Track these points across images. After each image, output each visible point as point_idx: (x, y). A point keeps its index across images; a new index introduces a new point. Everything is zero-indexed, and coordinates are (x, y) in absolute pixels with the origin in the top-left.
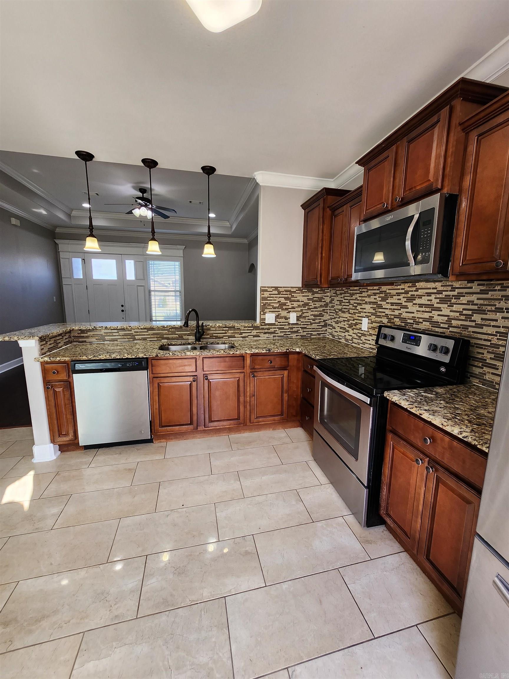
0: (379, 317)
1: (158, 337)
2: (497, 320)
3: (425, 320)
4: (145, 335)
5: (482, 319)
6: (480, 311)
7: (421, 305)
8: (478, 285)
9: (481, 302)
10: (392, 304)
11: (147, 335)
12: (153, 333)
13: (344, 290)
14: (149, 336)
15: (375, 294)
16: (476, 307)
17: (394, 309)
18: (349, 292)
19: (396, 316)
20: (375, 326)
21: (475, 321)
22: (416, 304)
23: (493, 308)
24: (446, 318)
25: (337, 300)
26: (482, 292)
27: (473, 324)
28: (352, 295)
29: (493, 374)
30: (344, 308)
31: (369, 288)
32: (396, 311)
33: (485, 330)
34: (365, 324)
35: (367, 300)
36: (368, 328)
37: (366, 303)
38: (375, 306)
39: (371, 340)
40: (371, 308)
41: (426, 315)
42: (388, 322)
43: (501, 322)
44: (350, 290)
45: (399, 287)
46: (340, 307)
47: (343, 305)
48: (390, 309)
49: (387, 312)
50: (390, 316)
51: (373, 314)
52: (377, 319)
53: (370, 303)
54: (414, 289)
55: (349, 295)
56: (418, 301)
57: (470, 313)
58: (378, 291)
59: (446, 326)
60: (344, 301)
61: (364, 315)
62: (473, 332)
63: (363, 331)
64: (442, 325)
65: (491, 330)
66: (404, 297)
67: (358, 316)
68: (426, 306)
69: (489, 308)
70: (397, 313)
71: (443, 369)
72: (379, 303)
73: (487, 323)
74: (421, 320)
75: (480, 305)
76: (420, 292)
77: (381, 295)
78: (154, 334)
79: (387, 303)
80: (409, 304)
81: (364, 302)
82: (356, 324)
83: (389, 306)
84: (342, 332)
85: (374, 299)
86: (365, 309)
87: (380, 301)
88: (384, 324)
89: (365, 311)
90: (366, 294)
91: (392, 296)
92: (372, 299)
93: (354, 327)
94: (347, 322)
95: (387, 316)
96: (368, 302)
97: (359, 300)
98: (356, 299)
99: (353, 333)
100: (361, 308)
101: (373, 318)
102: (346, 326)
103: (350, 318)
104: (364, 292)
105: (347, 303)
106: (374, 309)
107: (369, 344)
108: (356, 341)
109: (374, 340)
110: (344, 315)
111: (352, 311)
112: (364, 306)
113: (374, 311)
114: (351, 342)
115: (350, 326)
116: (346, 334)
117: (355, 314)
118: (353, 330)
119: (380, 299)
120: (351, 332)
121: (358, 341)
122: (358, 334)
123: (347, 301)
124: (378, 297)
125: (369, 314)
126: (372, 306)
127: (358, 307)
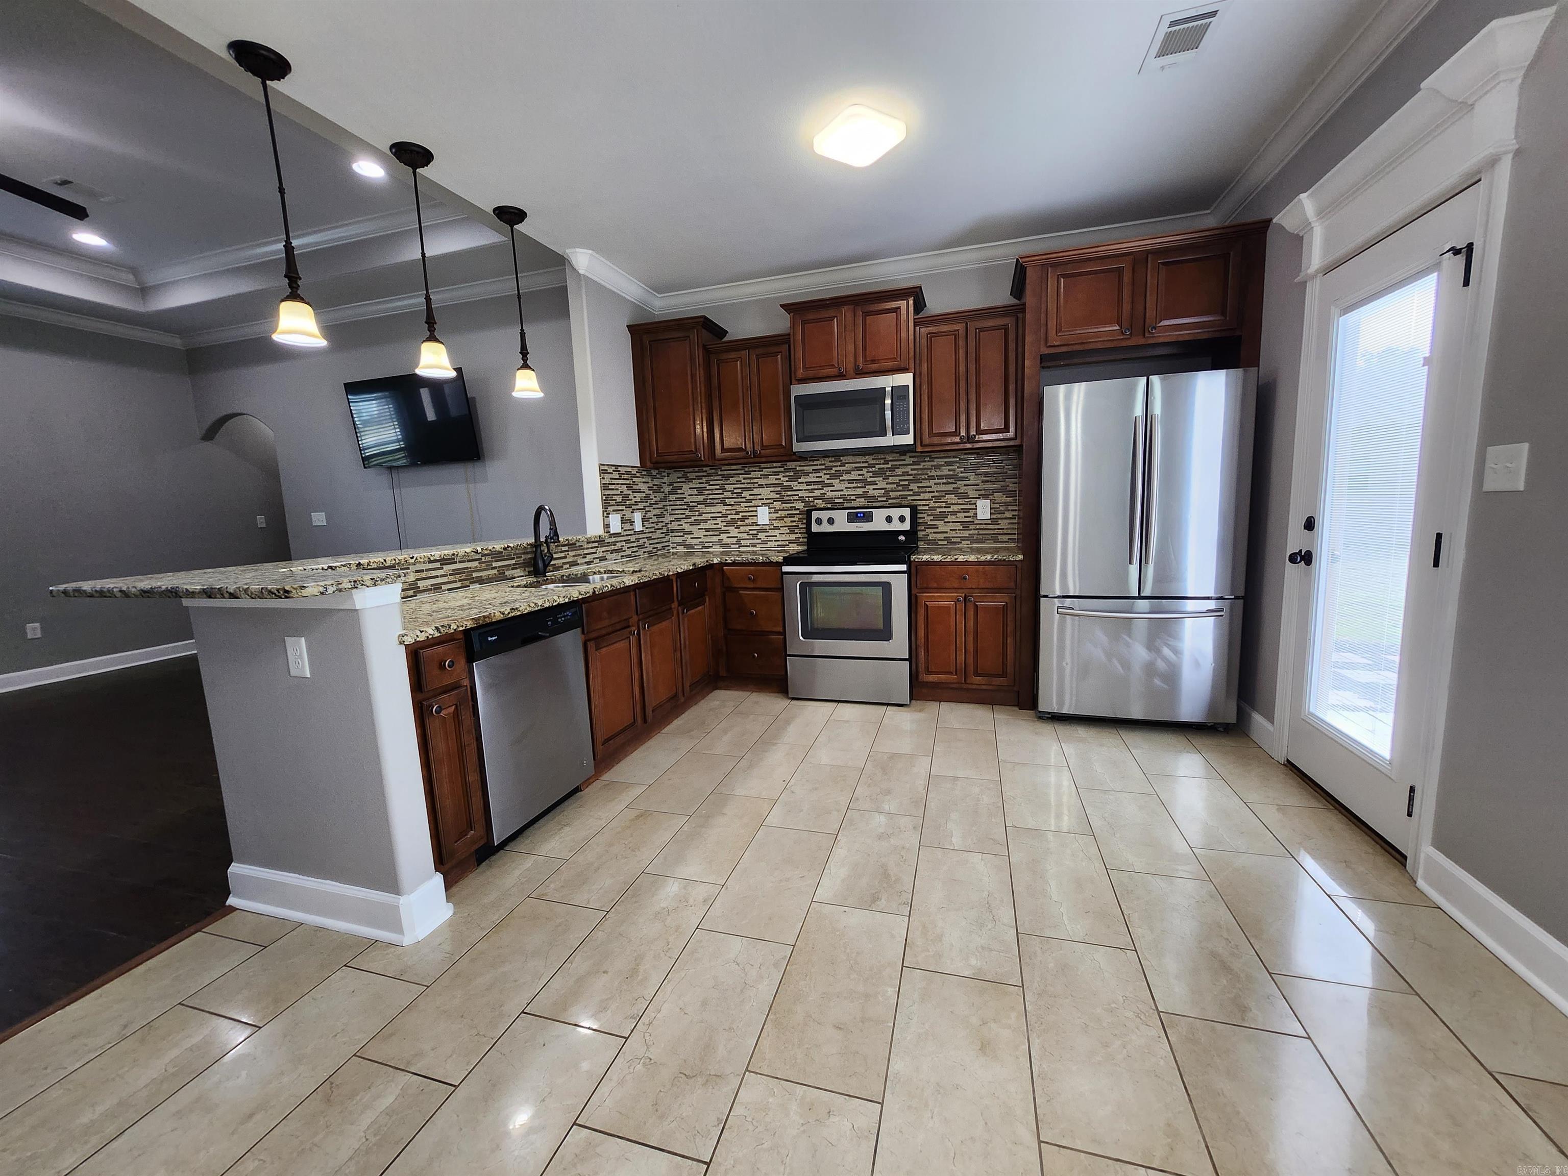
0: (789, 502)
1: (463, 578)
2: (931, 487)
3: (858, 496)
4: (437, 577)
5: (918, 487)
6: (916, 480)
7: (850, 481)
8: (910, 457)
9: (915, 472)
10: (808, 483)
11: (442, 576)
12: (453, 570)
13: (706, 471)
14: (445, 579)
15: (777, 474)
16: (911, 477)
17: (811, 489)
18: (720, 473)
19: (816, 498)
20: (783, 515)
21: (912, 490)
22: (844, 480)
23: (926, 477)
24: (883, 491)
25: (690, 488)
26: (914, 463)
27: (911, 493)
28: (727, 477)
29: (934, 533)
30: (710, 499)
31: (763, 465)
32: (815, 491)
33: (922, 496)
34: (763, 516)
35: (761, 482)
36: (770, 520)
37: (761, 486)
38: (779, 489)
39: (778, 535)
40: (771, 492)
41: (860, 491)
43: (934, 488)
44: (721, 471)
45: (815, 463)
46: (700, 498)
47: (707, 494)
48: (805, 490)
49: (801, 494)
50: (807, 499)
51: (775, 500)
53: (768, 485)
54: (839, 463)
55: (720, 477)
56: (845, 477)
57: (907, 483)
58: (782, 469)
59: (884, 499)
60: (708, 487)
61: (759, 503)
62: (912, 500)
63: (759, 525)
64: (879, 499)
65: (927, 496)
66: (825, 474)
67: (745, 507)
68: (857, 481)
69: (923, 477)
70: (817, 493)
71: (902, 538)
72: (785, 484)
73: (923, 490)
74: (853, 497)
75: (915, 474)
76: (847, 467)
77: (788, 474)
78: (455, 572)
79: (799, 483)
80: (835, 482)
81: (756, 485)
82: (743, 519)
83: (803, 487)
85: (776, 479)
86: (760, 495)
87: (787, 481)
88: (798, 509)
89: (759, 497)
90: (758, 474)
91: (807, 474)
92: (772, 480)
93: (739, 523)
94: (723, 519)
95: (802, 499)
96: (765, 485)
97: (744, 483)
98: (739, 482)
99: (738, 533)
100: (750, 495)
101: (777, 505)
102: (721, 525)
103: (728, 512)
104: (755, 471)
105: (716, 489)
106: (778, 493)
107: (775, 541)
108: (748, 542)
109: (784, 534)
110: (713, 509)
111: (732, 501)
112: (756, 491)
113: (778, 496)
114: (737, 546)
115: (729, 524)
116: (724, 536)
117: (738, 504)
118: (738, 527)
119: (787, 479)
120: (734, 531)
121: (751, 541)
122: (751, 532)
123: (718, 487)
124: (784, 477)
125: (769, 501)
126: (772, 489)
127: (745, 494)
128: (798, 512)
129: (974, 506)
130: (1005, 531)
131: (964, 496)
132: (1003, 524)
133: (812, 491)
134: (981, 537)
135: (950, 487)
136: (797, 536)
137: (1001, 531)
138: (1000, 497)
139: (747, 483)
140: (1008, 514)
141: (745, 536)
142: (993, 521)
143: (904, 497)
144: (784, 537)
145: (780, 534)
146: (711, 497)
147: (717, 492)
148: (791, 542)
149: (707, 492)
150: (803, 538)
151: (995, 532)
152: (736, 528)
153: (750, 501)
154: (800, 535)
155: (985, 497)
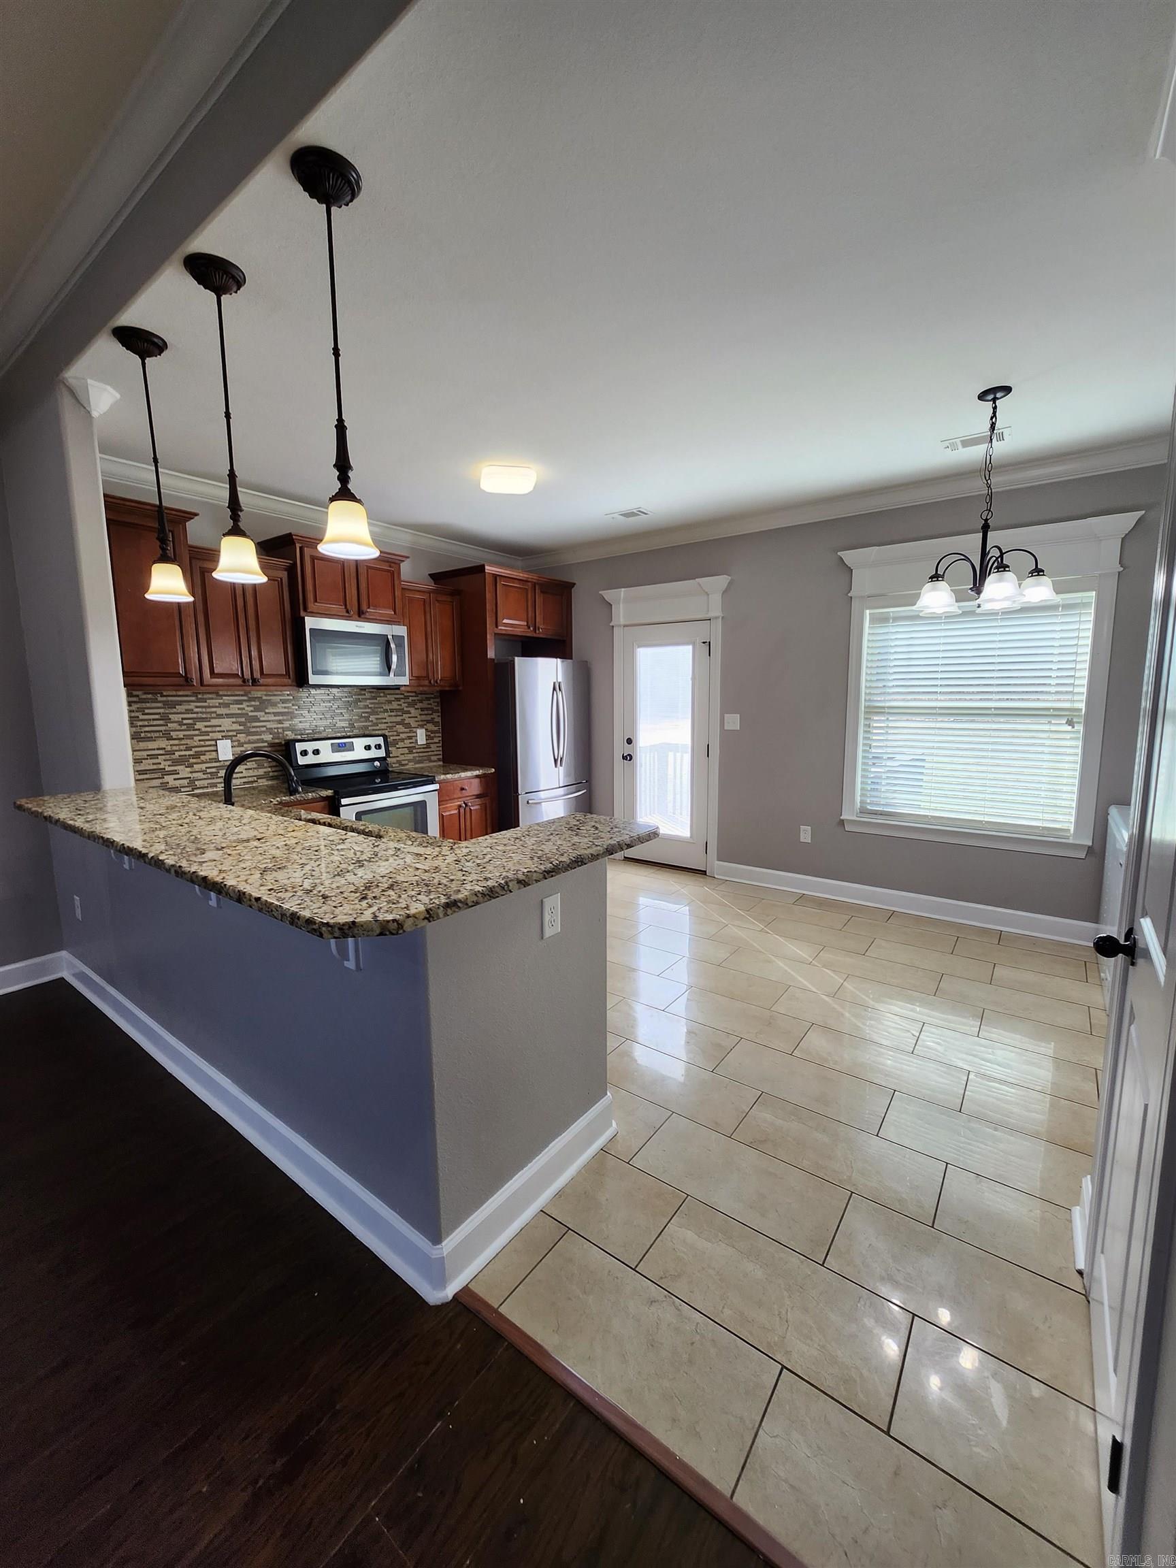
2: (385, 719)
5: (377, 719)
6: (374, 713)
10: (275, 714)
15: (239, 702)
16: (369, 710)
18: (160, 699)
22: (313, 711)
23: (382, 710)
27: (370, 724)
28: (173, 705)
30: (145, 732)
33: (380, 726)
34: (225, 750)
35: (220, 711)
36: (233, 755)
37: (220, 716)
38: (243, 720)
39: (244, 771)
40: (233, 723)
42: (272, 739)
43: (388, 720)
47: (140, 726)
49: (269, 725)
50: (276, 730)
51: (239, 732)
52: (251, 737)
53: (229, 716)
55: (160, 705)
58: (245, 698)
60: (141, 717)
61: (219, 735)
63: (221, 761)
65: (383, 726)
67: (200, 741)
72: (250, 714)
73: (380, 721)
74: (321, 728)
77: (253, 703)
79: (266, 713)
81: (214, 715)
83: (272, 718)
84: (147, 779)
85: (239, 709)
86: (220, 726)
87: (252, 711)
88: (266, 742)
89: (218, 729)
90: (216, 702)
91: (274, 705)
92: (234, 709)
93: (192, 761)
94: (168, 757)
95: (270, 731)
96: (226, 715)
97: (197, 713)
98: (191, 711)
99: (191, 772)
100: (206, 727)
101: (242, 737)
102: (165, 765)
103: (174, 748)
104: (212, 699)
105: (154, 720)
106: (240, 724)
107: (240, 778)
108: (205, 783)
109: (251, 769)
110: (151, 745)
111: (181, 734)
112: (214, 722)
113: (242, 728)
114: (190, 789)
115: (176, 762)
116: (168, 778)
117: (191, 737)
118: (191, 766)
119: (252, 709)
120: (184, 771)
121: (210, 781)
122: (208, 771)
123: (157, 717)
124: (248, 706)
125: (231, 734)
126: (234, 720)
127: (199, 725)
128: (266, 744)
129: (415, 734)
130: (435, 753)
131: (408, 726)
132: (433, 747)
133: (280, 722)
134: (420, 758)
135: (399, 719)
136: (265, 770)
137: (433, 753)
138: (430, 727)
139: (201, 713)
140: (436, 740)
141: (200, 775)
142: (428, 746)
143: (366, 727)
144: (251, 773)
145: (246, 769)
146: (147, 729)
147: (155, 722)
148: (259, 777)
149: (140, 723)
150: (273, 772)
151: (430, 753)
152: (186, 767)
153: (207, 733)
154: (270, 769)
155: (422, 726)
